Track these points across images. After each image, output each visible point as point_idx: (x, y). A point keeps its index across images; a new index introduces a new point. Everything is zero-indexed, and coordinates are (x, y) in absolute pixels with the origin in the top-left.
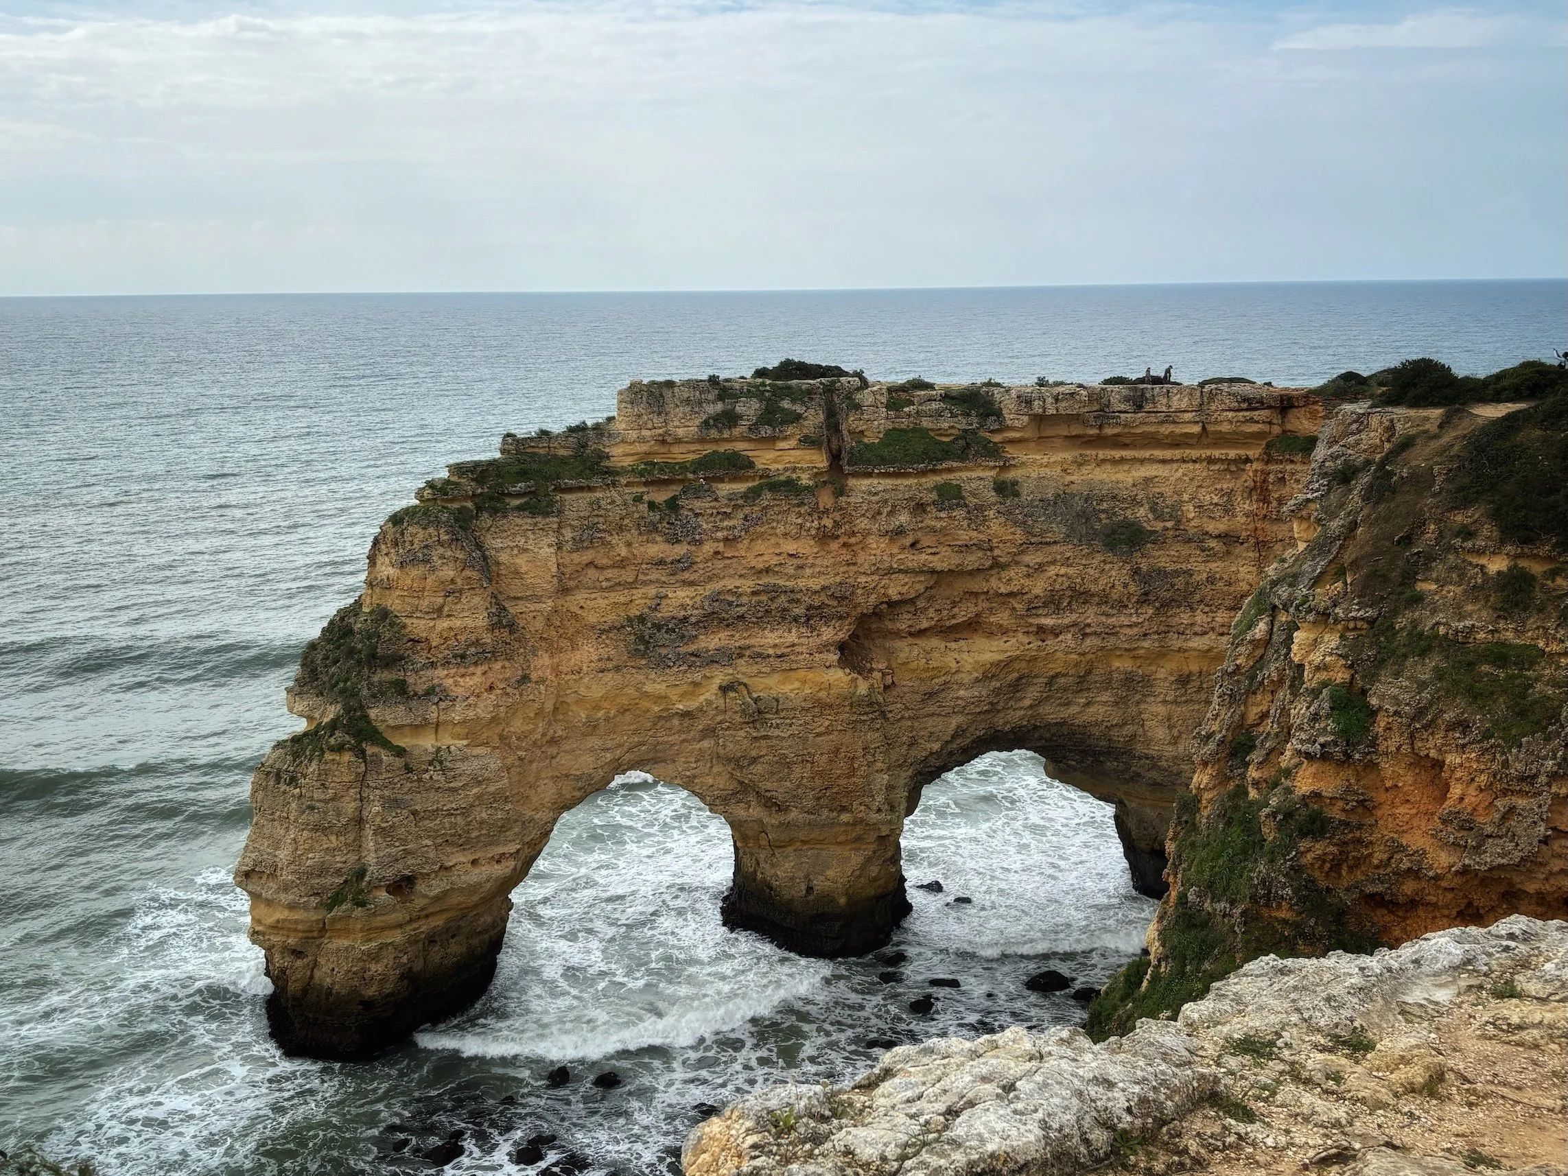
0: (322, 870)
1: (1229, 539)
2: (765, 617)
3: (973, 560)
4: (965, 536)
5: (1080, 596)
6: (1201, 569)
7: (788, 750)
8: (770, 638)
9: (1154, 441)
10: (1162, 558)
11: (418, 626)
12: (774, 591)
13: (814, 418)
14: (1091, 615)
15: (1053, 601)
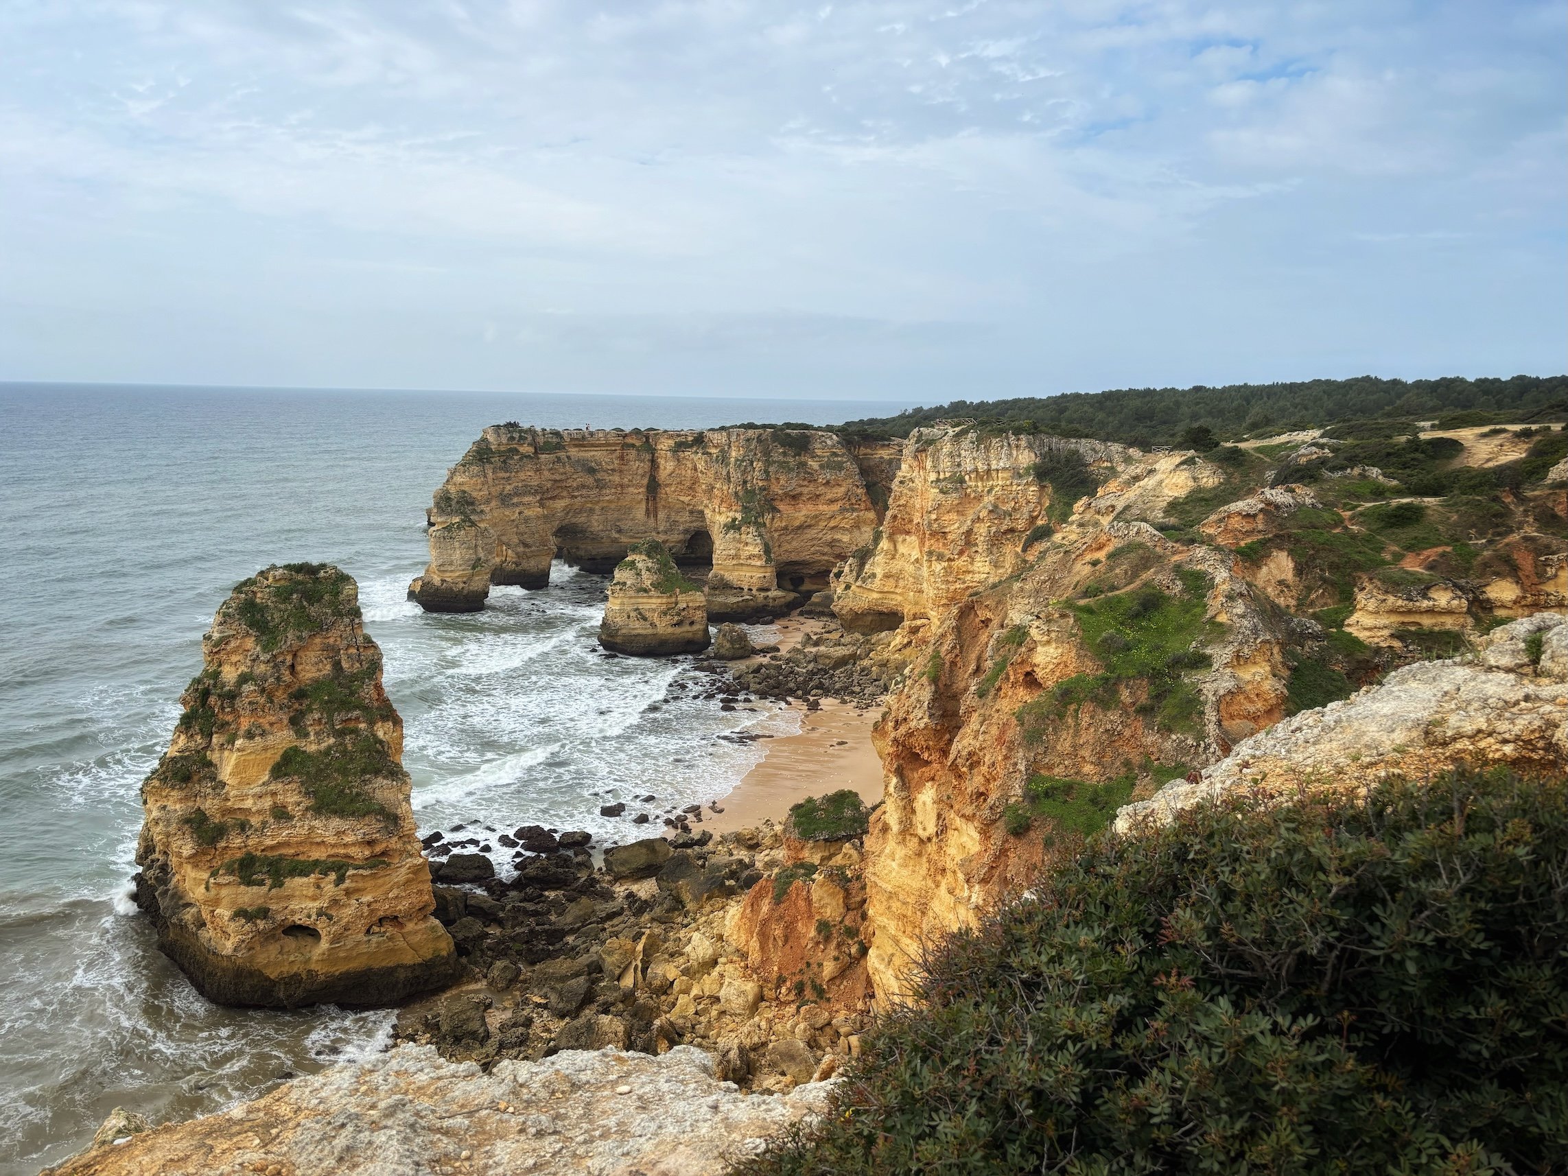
0: (469, 560)
1: (613, 470)
2: (524, 494)
3: (563, 477)
4: (562, 470)
5: (583, 486)
6: (607, 478)
7: (534, 529)
8: (526, 499)
9: (593, 445)
10: (599, 476)
11: (474, 494)
12: (526, 486)
13: (530, 438)
14: (584, 492)
15: (577, 489)
